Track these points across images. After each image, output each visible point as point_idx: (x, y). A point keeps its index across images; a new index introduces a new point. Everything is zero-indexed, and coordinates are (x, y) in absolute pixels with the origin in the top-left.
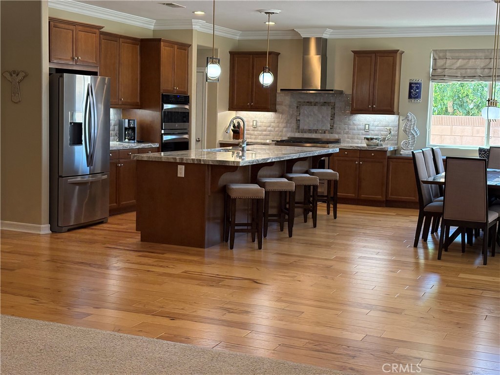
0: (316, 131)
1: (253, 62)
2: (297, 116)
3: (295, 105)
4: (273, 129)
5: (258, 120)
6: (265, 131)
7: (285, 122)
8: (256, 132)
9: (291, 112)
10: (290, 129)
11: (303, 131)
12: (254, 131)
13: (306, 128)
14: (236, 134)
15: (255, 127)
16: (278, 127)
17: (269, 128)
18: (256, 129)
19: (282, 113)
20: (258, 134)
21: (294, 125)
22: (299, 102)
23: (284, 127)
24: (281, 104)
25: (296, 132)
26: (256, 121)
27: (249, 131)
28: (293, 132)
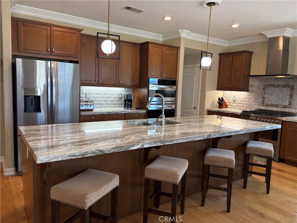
0: (277, 106)
2: (263, 95)
3: (262, 87)
4: (245, 103)
5: (236, 96)
6: (241, 104)
7: (254, 98)
8: (234, 104)
9: (259, 92)
10: (258, 104)
11: (268, 105)
12: (233, 103)
13: (269, 103)
14: (220, 105)
15: (234, 101)
16: (249, 101)
17: (243, 102)
18: (235, 102)
19: (252, 92)
20: (236, 105)
21: (260, 100)
22: (265, 85)
23: (253, 102)
24: (252, 86)
25: (262, 106)
26: (235, 97)
27: (230, 103)
28: (259, 106)
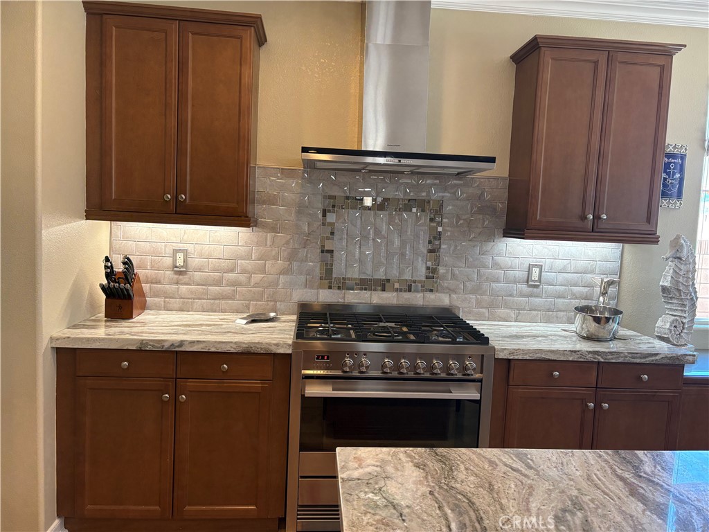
0: (383, 285)
1: (182, 46)
2: (323, 240)
3: (319, 205)
4: (242, 278)
5: (190, 248)
6: (218, 283)
7: (285, 254)
8: (183, 288)
9: (306, 228)
10: (302, 278)
11: (343, 285)
12: (177, 283)
13: (354, 273)
14: (118, 302)
15: (180, 273)
16: (263, 270)
17: (232, 276)
18: (184, 278)
19: (274, 229)
20: (192, 293)
21: (314, 265)
22: (331, 197)
23: (281, 273)
24: (272, 201)
25: (321, 287)
26: (185, 252)
27: (158, 282)
28: (311, 287)
